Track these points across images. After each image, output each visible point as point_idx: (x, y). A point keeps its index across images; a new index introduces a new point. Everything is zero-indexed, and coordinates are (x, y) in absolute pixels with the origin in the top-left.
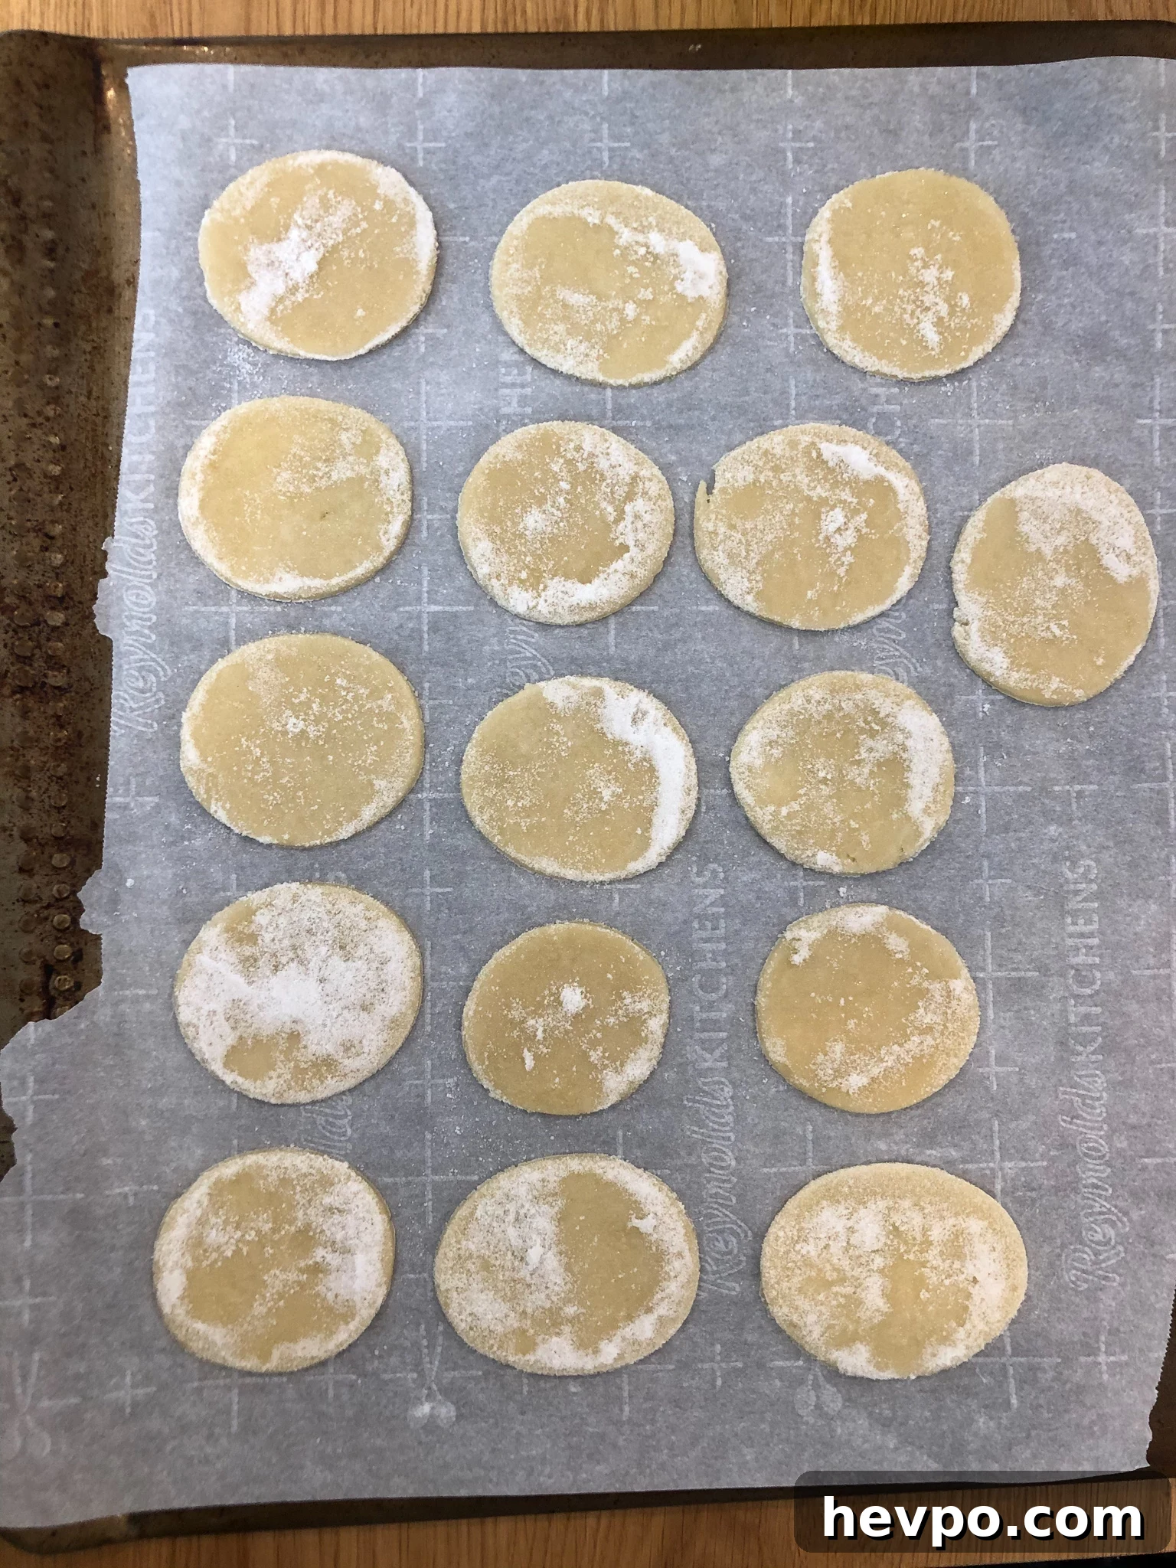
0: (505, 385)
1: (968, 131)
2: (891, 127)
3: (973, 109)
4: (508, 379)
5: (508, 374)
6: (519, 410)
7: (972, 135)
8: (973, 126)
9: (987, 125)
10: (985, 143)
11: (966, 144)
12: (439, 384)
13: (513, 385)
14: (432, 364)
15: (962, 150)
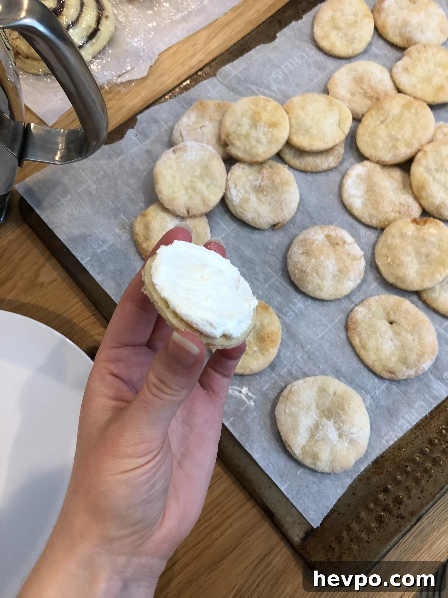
0: (295, 313)
1: (101, 252)
2: (119, 273)
3: (94, 255)
4: (292, 314)
5: (291, 315)
6: (299, 303)
7: (102, 249)
8: (99, 251)
9: (96, 247)
10: (101, 243)
11: (106, 249)
12: (314, 332)
13: (293, 311)
14: (310, 340)
15: (109, 249)
